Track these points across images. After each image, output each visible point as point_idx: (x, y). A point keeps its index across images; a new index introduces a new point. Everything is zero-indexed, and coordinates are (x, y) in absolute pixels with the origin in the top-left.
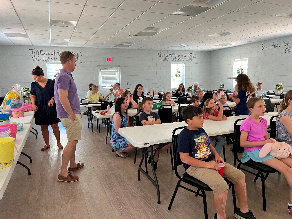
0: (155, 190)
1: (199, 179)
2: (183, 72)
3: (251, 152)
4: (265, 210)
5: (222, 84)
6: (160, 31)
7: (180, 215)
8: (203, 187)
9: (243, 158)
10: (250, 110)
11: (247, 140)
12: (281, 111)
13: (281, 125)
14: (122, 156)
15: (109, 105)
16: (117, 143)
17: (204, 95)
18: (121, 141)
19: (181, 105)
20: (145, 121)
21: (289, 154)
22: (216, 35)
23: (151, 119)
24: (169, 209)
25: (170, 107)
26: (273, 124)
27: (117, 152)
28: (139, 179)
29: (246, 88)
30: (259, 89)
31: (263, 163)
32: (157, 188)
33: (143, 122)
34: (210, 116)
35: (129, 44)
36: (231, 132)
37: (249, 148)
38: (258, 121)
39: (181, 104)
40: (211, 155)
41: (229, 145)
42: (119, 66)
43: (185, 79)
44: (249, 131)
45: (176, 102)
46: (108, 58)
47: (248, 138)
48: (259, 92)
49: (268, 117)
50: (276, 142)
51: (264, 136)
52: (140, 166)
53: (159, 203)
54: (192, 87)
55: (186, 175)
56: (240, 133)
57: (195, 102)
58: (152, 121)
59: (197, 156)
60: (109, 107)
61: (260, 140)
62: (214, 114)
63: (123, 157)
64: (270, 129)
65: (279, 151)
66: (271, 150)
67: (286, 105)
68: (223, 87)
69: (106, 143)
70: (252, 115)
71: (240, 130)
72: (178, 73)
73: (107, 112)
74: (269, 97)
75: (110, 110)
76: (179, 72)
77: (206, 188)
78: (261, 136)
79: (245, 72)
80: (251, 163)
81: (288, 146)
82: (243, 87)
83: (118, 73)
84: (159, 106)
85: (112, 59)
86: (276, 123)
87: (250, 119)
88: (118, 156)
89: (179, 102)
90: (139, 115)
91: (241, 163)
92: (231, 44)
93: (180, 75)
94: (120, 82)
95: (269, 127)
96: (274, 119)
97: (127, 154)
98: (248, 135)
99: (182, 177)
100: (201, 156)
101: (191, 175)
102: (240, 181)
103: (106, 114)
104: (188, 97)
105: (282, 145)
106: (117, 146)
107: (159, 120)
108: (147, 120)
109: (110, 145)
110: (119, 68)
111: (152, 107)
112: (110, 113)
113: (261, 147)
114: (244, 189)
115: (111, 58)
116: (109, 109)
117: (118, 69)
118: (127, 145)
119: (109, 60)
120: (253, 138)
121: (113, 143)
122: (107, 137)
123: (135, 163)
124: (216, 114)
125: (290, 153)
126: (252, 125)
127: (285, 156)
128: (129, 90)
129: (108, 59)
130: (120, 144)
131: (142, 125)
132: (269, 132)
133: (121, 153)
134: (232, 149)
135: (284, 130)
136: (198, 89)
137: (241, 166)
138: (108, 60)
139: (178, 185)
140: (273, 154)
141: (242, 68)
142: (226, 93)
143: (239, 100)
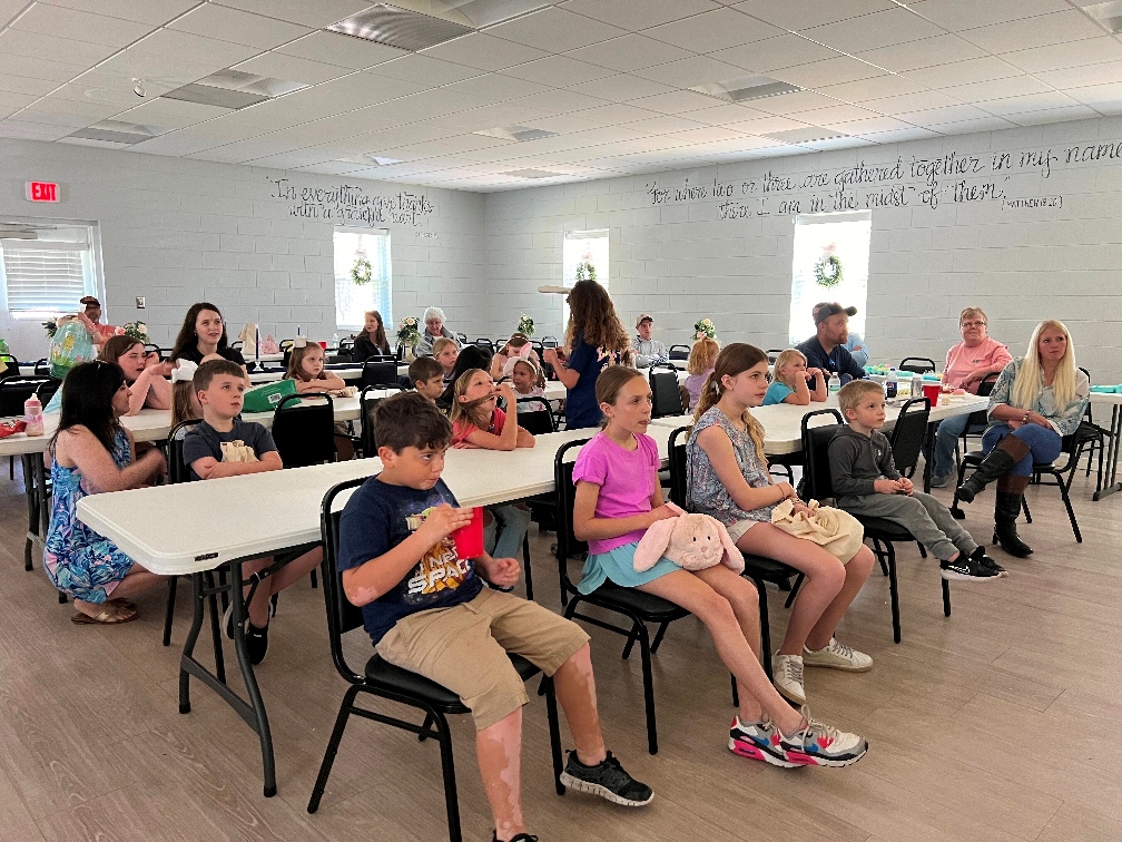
0: (255, 740)
1: (426, 672)
2: (385, 265)
3: (608, 555)
4: (653, 750)
5: (525, 319)
6: (277, 93)
7: (357, 822)
8: (442, 702)
9: (584, 576)
10: (604, 410)
11: (597, 515)
12: (702, 412)
13: (703, 456)
14: (103, 616)
15: (34, 397)
16: (75, 564)
17: (458, 353)
18: (96, 554)
19: (370, 395)
20: (209, 460)
21: (721, 552)
22: (498, 132)
23: (235, 451)
24: (313, 808)
25: (325, 402)
26: (678, 454)
27: (77, 604)
28: (185, 708)
29: (597, 334)
30: (644, 337)
31: (645, 589)
32: (259, 733)
33: (201, 465)
34: (477, 435)
35: (144, 133)
36: (547, 486)
37: (601, 543)
38: (632, 444)
39: (370, 389)
40: (469, 577)
41: (546, 535)
42: (94, 223)
43: (390, 292)
44: (602, 483)
45: (349, 382)
46: (34, 185)
47: (598, 507)
48: (645, 347)
49: (660, 431)
50: (684, 513)
51: (650, 497)
52: (188, 652)
53: (270, 791)
54: (415, 327)
55: (377, 663)
56: (574, 489)
57: (430, 382)
58: (243, 459)
59: (418, 584)
60: (35, 403)
61: (634, 510)
62: (489, 427)
63: (111, 620)
64: (667, 474)
65: (692, 545)
66: (670, 544)
67: (718, 390)
68: (530, 329)
69: (29, 567)
70: (612, 428)
71: (574, 480)
72: (363, 267)
73: (22, 427)
74: (671, 367)
75: (40, 418)
76: (368, 265)
77: (448, 703)
78: (638, 498)
79: (602, 280)
80: (610, 595)
81: (718, 528)
82: (588, 331)
83: (92, 252)
84: (276, 398)
85: (57, 190)
86: (687, 450)
87: (603, 440)
88: (84, 620)
89: (362, 384)
90: (180, 434)
91: (579, 597)
92: (551, 175)
93: (369, 274)
94: (100, 293)
95: (667, 465)
96: (680, 440)
97: (132, 607)
98: (600, 496)
99: (361, 675)
100: (432, 585)
101: (396, 663)
102: (572, 659)
103: (18, 437)
104: (401, 365)
105: (700, 524)
106: (76, 578)
107: (275, 456)
108: (219, 456)
109: (42, 574)
110: (95, 233)
111: (241, 402)
112: (41, 432)
113: (640, 533)
114: (587, 684)
115: (53, 186)
116: (35, 412)
117: (91, 238)
118: (126, 568)
119: (45, 192)
120: (614, 505)
121: (54, 568)
122: (29, 543)
123: (167, 642)
124: (495, 427)
125: (725, 551)
126: (611, 459)
127: (709, 561)
128: (143, 329)
129: (38, 188)
130: (91, 565)
131: (198, 478)
132: (664, 483)
133: (98, 607)
134: (556, 548)
135: (710, 474)
136: (443, 332)
137: (581, 607)
138: (38, 195)
139: (348, 708)
140: (674, 556)
141: (592, 265)
142: (540, 351)
143: (574, 376)
